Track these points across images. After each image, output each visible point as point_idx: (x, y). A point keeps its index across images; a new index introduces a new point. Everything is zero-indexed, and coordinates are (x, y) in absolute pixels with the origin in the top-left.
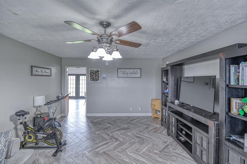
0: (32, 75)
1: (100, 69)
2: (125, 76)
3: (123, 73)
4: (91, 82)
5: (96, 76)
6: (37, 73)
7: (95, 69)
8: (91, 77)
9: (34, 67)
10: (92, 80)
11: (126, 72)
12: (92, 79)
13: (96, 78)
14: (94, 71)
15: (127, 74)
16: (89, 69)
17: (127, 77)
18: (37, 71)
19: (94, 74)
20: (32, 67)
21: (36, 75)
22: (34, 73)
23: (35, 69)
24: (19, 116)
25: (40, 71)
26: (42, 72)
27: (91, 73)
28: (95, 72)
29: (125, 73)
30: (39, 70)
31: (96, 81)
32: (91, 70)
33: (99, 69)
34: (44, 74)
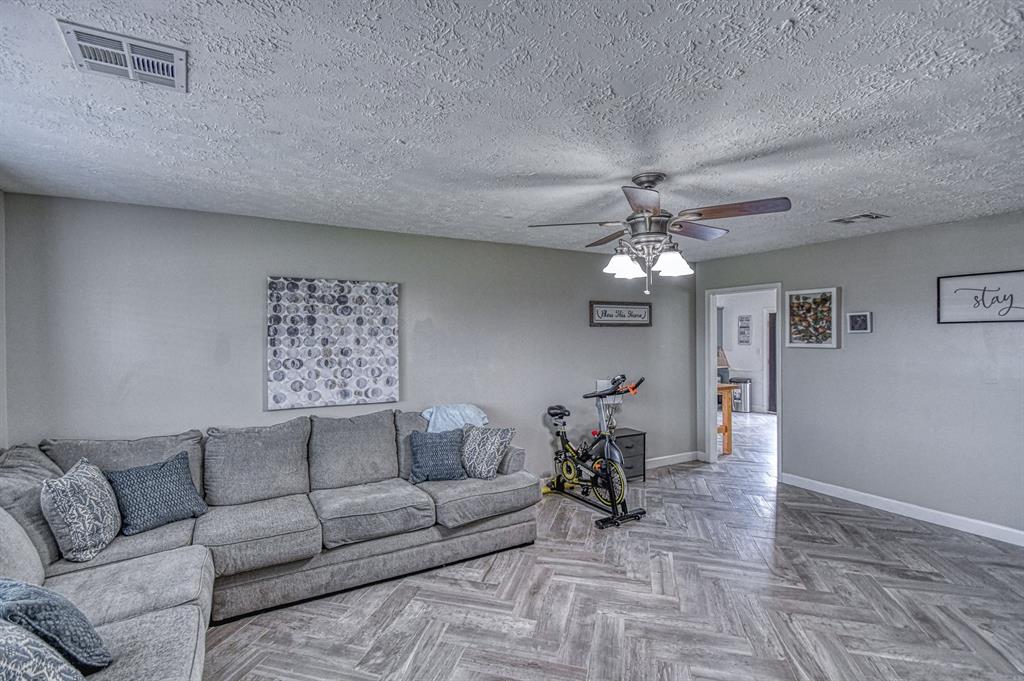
0: (592, 324)
1: (833, 291)
2: (992, 313)
3: (979, 301)
4: (792, 345)
5: (816, 321)
6: (606, 320)
7: (816, 292)
8: (793, 325)
9: (598, 303)
10: (800, 339)
11: (994, 294)
12: (800, 332)
13: (816, 329)
14: (810, 301)
15: (1007, 304)
16: (787, 294)
17: (1003, 318)
18: (605, 314)
19: (809, 311)
20: (592, 304)
21: (601, 325)
22: (597, 319)
23: (599, 309)
24: (553, 415)
25: (615, 314)
26: (620, 315)
27: (795, 309)
28: (815, 302)
29: (989, 297)
30: (611, 310)
31: (818, 341)
32: (798, 298)
33: (828, 290)
34: (627, 319)
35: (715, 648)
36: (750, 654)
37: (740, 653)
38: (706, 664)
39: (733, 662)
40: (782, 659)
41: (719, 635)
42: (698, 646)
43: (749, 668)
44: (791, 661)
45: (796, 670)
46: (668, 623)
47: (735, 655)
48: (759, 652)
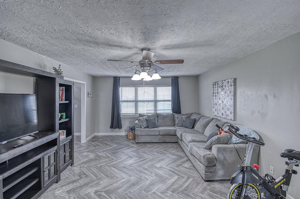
35: (126, 187)
36: (118, 191)
37: (121, 189)
38: (124, 182)
39: (120, 186)
40: (111, 195)
41: (129, 190)
42: (129, 184)
43: (116, 187)
44: (108, 196)
45: (106, 194)
46: (141, 185)
47: (121, 188)
48: (117, 193)
